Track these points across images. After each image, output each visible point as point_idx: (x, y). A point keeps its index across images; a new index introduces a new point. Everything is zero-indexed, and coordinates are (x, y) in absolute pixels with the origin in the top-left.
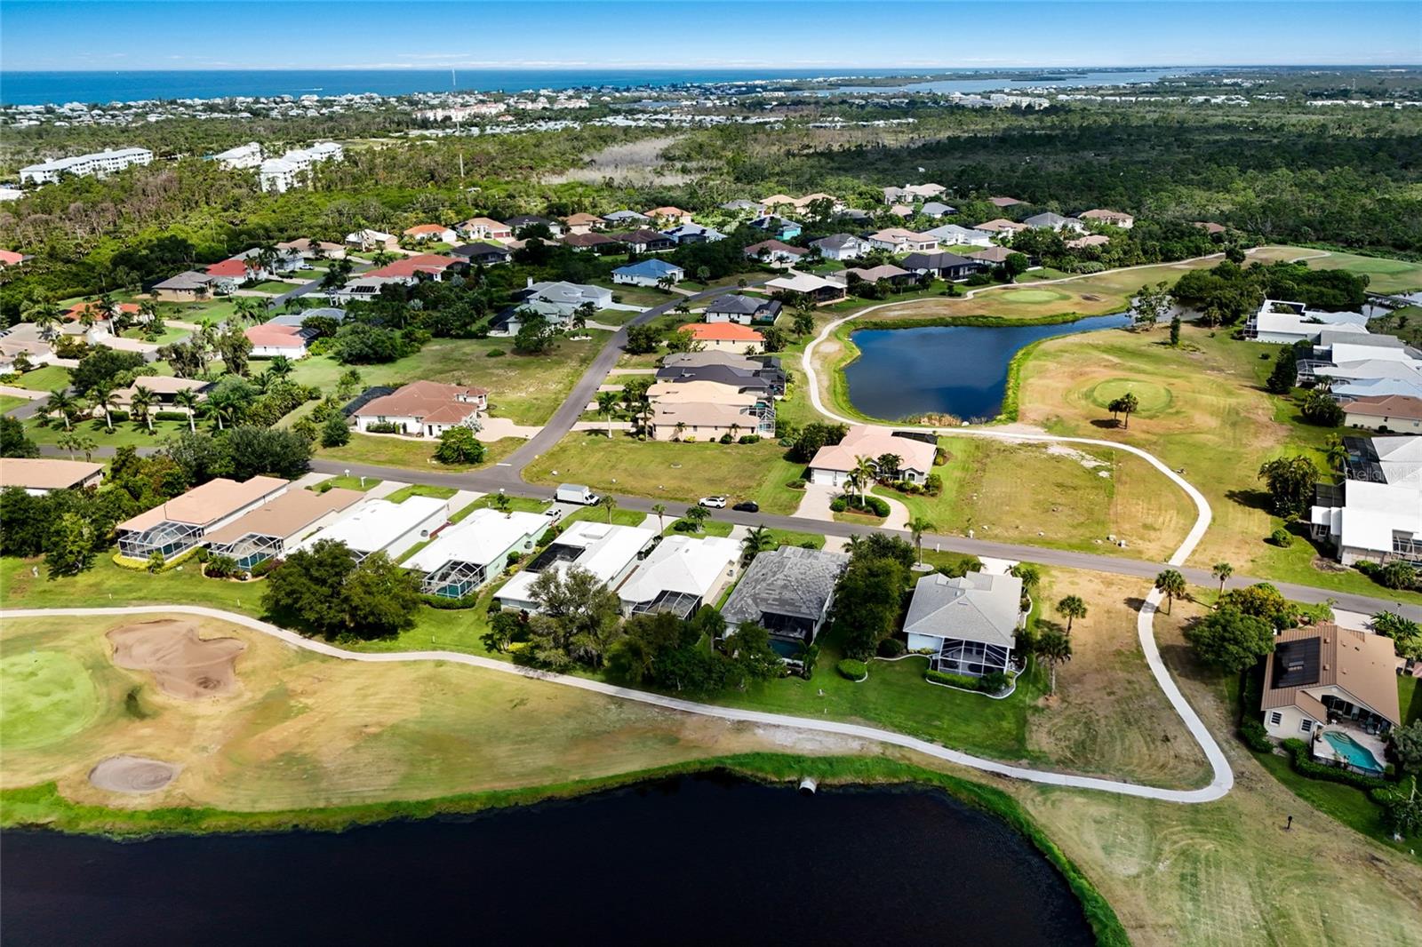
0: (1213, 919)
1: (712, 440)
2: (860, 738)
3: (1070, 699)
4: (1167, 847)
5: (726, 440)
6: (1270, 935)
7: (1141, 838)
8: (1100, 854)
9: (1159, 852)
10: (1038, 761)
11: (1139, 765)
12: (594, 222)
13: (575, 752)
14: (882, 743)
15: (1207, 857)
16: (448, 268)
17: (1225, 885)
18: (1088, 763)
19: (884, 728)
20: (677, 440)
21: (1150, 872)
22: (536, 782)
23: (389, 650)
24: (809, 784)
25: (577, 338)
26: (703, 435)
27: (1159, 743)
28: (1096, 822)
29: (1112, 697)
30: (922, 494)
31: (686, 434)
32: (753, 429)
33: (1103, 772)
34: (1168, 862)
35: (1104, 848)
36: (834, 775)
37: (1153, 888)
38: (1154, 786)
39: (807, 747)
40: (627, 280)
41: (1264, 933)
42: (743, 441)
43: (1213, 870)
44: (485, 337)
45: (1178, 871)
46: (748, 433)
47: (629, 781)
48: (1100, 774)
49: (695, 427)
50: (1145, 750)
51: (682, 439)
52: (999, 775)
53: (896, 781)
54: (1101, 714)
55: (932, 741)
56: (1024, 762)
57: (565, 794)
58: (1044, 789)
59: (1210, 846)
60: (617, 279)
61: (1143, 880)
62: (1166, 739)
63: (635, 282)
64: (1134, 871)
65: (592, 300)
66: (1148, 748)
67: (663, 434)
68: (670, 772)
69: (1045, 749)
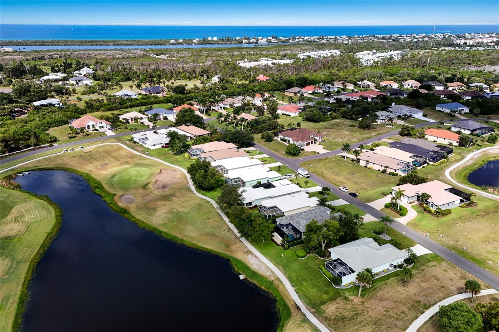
1: (379, 170)
2: (273, 273)
3: (365, 303)
5: (384, 172)
10: (318, 312)
13: (203, 237)
14: (278, 278)
18: (335, 324)
19: (285, 275)
20: (366, 167)
24: (242, 277)
25: (388, 126)
26: (376, 167)
29: (385, 312)
30: (432, 214)
31: (370, 165)
32: (396, 171)
36: (252, 278)
39: (255, 267)
40: (440, 109)
42: (390, 174)
44: (357, 120)
46: (393, 171)
47: (204, 250)
49: (374, 164)
51: (368, 167)
52: (298, 308)
53: (267, 290)
54: (370, 314)
55: (293, 286)
56: (313, 310)
57: (188, 245)
60: (437, 108)
63: (443, 110)
65: (411, 114)
67: (362, 163)
68: (216, 254)
69: (327, 311)
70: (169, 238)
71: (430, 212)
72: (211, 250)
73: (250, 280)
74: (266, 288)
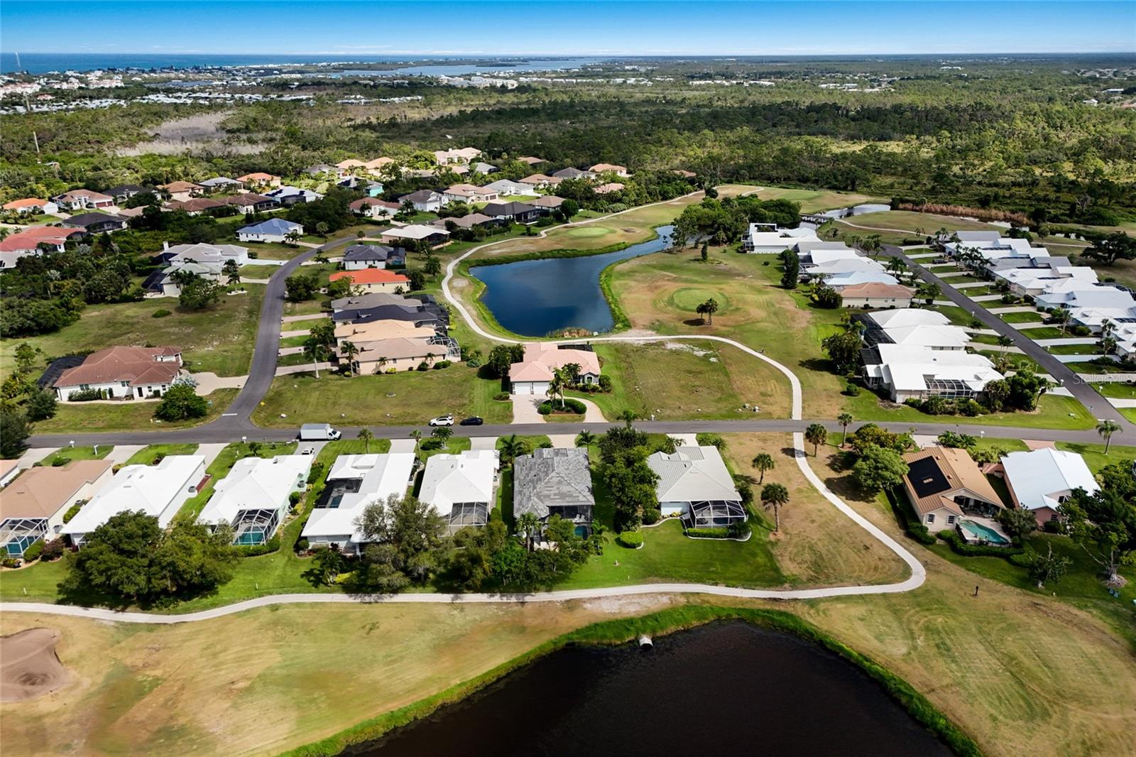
0: (974, 673)
1: (411, 369)
2: (666, 593)
3: (789, 531)
4: (915, 627)
5: (423, 368)
6: (1011, 673)
7: (895, 625)
8: (876, 643)
9: (912, 633)
10: (795, 583)
11: (861, 570)
12: (193, 189)
13: (443, 660)
14: (683, 594)
15: (943, 627)
16: (68, 238)
17: (966, 646)
18: (828, 577)
19: (679, 581)
20: (379, 373)
21: (915, 648)
22: (424, 695)
23: (214, 605)
24: (646, 640)
25: (233, 293)
26: (402, 366)
27: (864, 552)
28: (861, 620)
29: (815, 524)
30: (600, 392)
31: (389, 366)
32: (444, 356)
33: (842, 581)
34: (922, 638)
35: (877, 638)
36: (662, 628)
37: (923, 658)
38: (879, 584)
39: (632, 610)
40: (254, 238)
41: (1008, 674)
42: (437, 367)
43: (952, 636)
44: (142, 300)
45: (932, 643)
46: (439, 360)
47: (503, 673)
48: (840, 584)
49: (394, 360)
50: (858, 559)
51: (383, 371)
52: (775, 600)
53: (707, 622)
54: (815, 538)
55: (716, 584)
56: (787, 585)
57: (455, 699)
58: (812, 603)
59: (940, 620)
60: (243, 238)
61: (914, 654)
62: (867, 548)
63: (261, 239)
64: (904, 650)
65: (231, 258)
66: (859, 557)
67: (366, 369)
68: (532, 657)
69: (795, 573)
70: (381, 730)
71: (594, 390)
72: (510, 662)
73: (665, 633)
74: (699, 619)
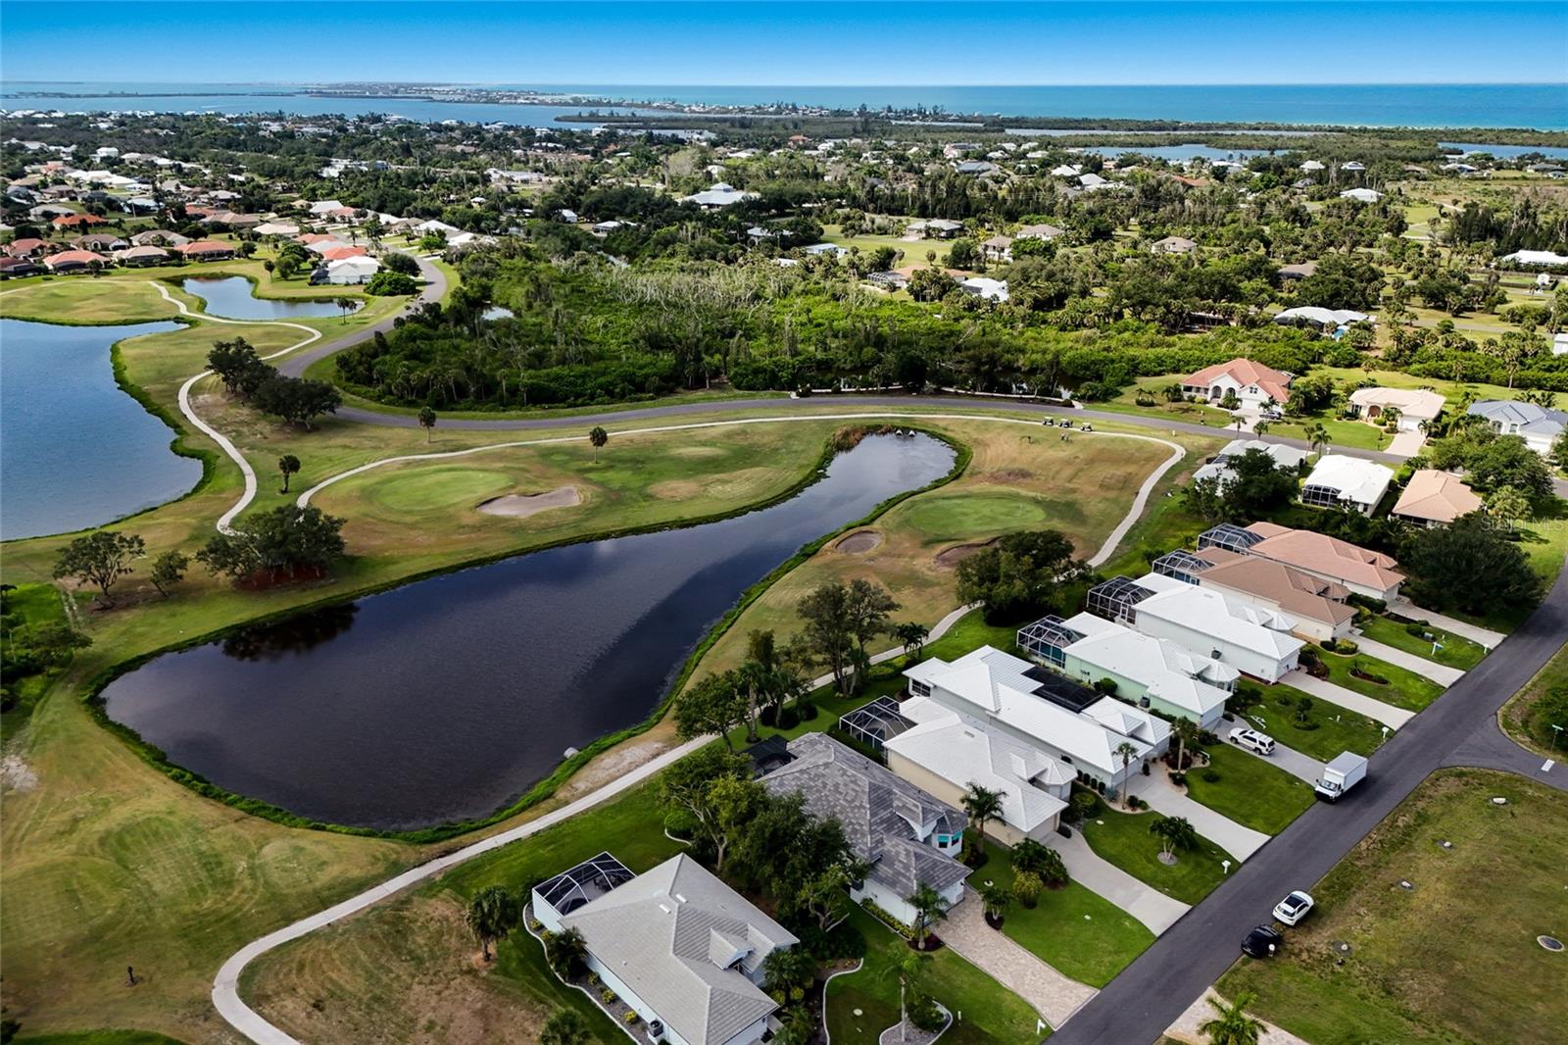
0: (179, 850)
4: (248, 883)
6: (126, 867)
7: (275, 876)
8: (302, 843)
9: (253, 876)
10: (428, 888)
11: (328, 953)
14: (567, 803)
15: (206, 893)
17: (179, 879)
18: (380, 919)
21: (252, 856)
24: (570, 752)
27: (324, 994)
28: (324, 863)
29: (423, 1022)
33: (358, 920)
34: (240, 870)
35: (302, 849)
37: (241, 846)
38: (296, 940)
41: (131, 867)
43: (195, 885)
45: (226, 867)
48: (359, 916)
50: (334, 976)
52: (447, 853)
54: (416, 988)
55: (534, 835)
56: (439, 878)
58: (396, 869)
59: (207, 905)
61: (254, 848)
62: (318, 1006)
64: (266, 850)
66: (331, 980)
69: (433, 901)
73: (559, 768)
